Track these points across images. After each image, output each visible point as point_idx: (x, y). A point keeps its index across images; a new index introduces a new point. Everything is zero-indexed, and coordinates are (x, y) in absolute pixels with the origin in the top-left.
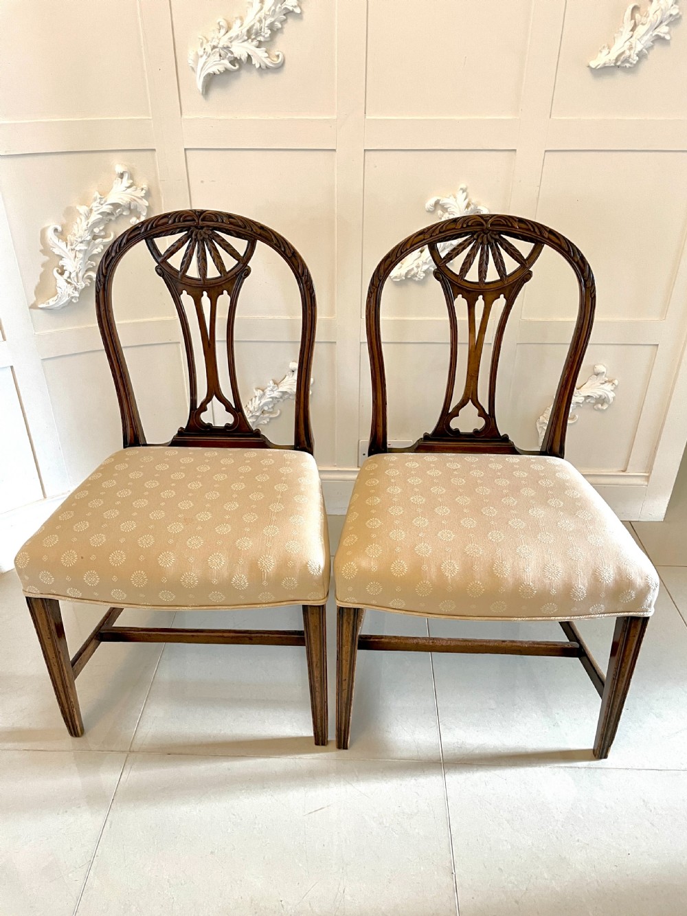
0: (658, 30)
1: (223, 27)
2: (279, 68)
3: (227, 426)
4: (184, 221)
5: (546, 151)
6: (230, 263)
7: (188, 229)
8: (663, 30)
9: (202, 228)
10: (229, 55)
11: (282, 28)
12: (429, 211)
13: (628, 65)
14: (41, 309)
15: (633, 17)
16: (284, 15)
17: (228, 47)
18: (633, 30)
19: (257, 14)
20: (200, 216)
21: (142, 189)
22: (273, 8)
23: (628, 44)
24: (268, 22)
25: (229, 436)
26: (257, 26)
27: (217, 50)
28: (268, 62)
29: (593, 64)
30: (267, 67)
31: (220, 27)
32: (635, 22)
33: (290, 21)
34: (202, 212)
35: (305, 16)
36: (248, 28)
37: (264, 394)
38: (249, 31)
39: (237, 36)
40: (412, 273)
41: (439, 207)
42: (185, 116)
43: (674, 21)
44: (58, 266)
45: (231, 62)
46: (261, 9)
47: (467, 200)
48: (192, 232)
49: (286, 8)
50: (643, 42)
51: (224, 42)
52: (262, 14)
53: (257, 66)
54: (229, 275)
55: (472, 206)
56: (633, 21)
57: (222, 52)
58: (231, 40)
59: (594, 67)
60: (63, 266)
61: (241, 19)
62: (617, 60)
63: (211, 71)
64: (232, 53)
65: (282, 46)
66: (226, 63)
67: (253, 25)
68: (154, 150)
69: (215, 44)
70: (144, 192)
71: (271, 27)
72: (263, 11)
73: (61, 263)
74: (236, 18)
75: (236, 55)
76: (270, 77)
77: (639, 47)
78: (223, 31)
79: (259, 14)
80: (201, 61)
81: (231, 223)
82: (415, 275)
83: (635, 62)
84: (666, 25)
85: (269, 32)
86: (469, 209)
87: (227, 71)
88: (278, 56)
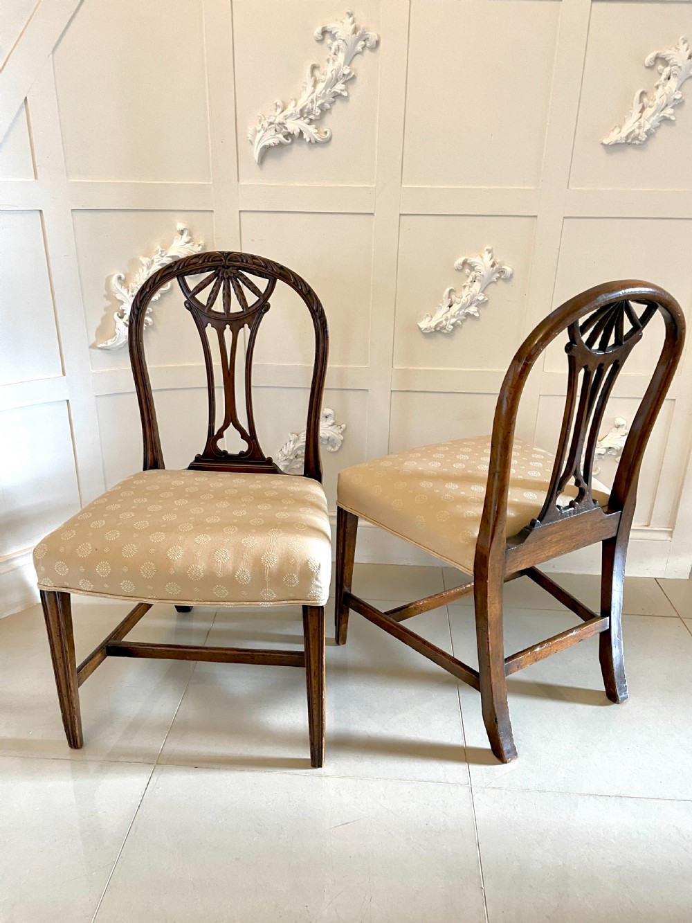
0: (664, 112)
1: (279, 107)
2: (327, 142)
3: (242, 453)
4: (212, 261)
5: (564, 217)
6: (251, 299)
7: (215, 268)
8: (669, 112)
9: (228, 267)
10: (284, 130)
11: (330, 109)
12: (457, 270)
13: (637, 142)
14: (100, 348)
15: (641, 101)
16: (333, 97)
17: (283, 124)
18: (642, 111)
19: (309, 96)
20: (227, 257)
21: (199, 245)
22: (324, 91)
23: (637, 123)
24: (319, 102)
25: (242, 463)
26: (310, 106)
27: (273, 126)
28: (317, 137)
29: (606, 141)
30: (316, 142)
31: (277, 106)
32: (643, 106)
33: (338, 102)
34: (229, 253)
35: (351, 98)
36: (301, 107)
37: (298, 439)
38: (302, 110)
39: (291, 115)
40: (441, 325)
41: (466, 266)
42: (242, 183)
43: (678, 104)
44: (118, 310)
45: (284, 137)
46: (313, 92)
47: (492, 260)
48: (219, 271)
49: (335, 92)
50: (651, 122)
51: (279, 119)
52: (314, 96)
53: (308, 140)
54: (250, 310)
55: (497, 266)
56: (641, 104)
57: (277, 127)
58: (286, 117)
59: (606, 143)
60: (123, 310)
61: (296, 100)
62: (627, 137)
63: (267, 143)
64: (286, 128)
65: (330, 124)
66: (281, 136)
67: (306, 105)
68: (212, 211)
69: (272, 120)
70: (201, 247)
71: (321, 107)
72: (315, 94)
73: (122, 307)
74: (291, 99)
75: (289, 130)
76: (319, 151)
77: (647, 127)
78: (279, 110)
79: (312, 96)
80: (259, 136)
81: (254, 264)
82: (444, 328)
83: (644, 139)
84: (672, 108)
85: (320, 111)
86: (495, 268)
87: (281, 144)
88: (326, 133)
